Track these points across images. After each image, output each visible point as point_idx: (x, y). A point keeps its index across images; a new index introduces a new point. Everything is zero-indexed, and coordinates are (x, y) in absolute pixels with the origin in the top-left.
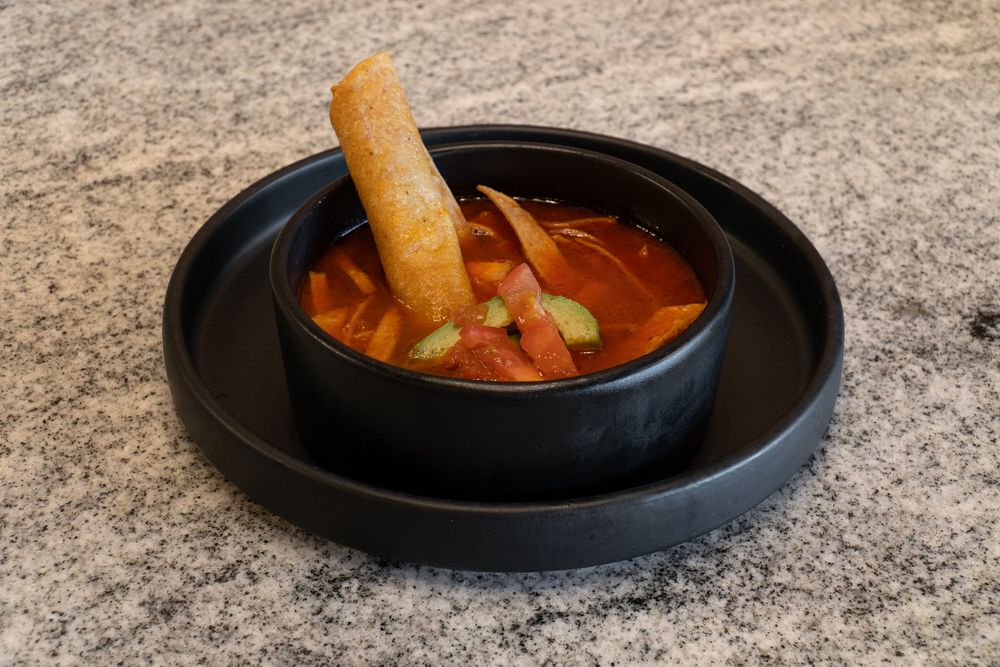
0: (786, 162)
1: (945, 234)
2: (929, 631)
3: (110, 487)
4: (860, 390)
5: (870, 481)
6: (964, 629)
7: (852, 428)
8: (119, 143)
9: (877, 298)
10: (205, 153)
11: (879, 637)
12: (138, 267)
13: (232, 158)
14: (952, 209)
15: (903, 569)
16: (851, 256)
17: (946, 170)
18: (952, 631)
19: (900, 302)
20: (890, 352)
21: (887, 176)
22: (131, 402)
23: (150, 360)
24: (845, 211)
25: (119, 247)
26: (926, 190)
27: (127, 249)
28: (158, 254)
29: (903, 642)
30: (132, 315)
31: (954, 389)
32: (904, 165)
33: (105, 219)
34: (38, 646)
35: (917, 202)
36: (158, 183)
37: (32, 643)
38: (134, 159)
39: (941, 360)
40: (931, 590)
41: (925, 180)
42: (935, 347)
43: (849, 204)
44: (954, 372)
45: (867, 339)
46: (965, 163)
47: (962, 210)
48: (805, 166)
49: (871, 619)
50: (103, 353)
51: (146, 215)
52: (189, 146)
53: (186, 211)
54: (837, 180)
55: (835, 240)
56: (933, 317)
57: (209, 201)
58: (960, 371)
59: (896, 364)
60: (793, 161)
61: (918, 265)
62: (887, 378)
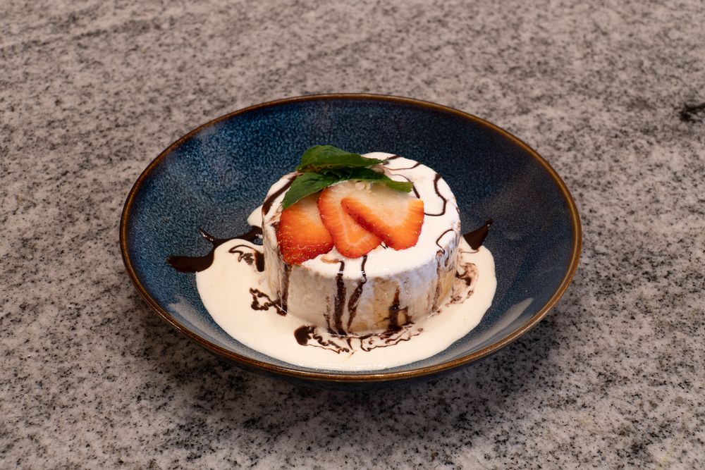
0: (553, 12)
1: (662, 56)
2: (653, 304)
3: (104, 226)
4: (605, 157)
5: (612, 213)
6: (676, 302)
7: (600, 180)
8: (97, 8)
9: (616, 98)
10: (156, 14)
11: (620, 308)
12: (114, 88)
13: (175, 17)
14: (667, 40)
15: (635, 266)
16: (598, 72)
17: (662, 15)
18: (668, 303)
19: (632, 100)
20: (625, 132)
21: (622, 20)
22: (115, 173)
23: (126, 146)
24: (594, 43)
25: (101, 76)
26: (649, 28)
27: (107, 76)
28: (128, 80)
29: (636, 311)
30: (112, 118)
31: (668, 155)
32: (634, 12)
33: (91, 58)
34: (62, 324)
35: (643, 36)
36: (125, 34)
37: (58, 322)
38: (108, 19)
39: (660, 136)
40: (655, 278)
41: (649, 22)
42: (656, 128)
43: (597, 39)
44: (668, 143)
45: (609, 124)
46: (676, 10)
47: (674, 41)
48: (567, 15)
49: (614, 297)
50: (94, 143)
51: (119, 55)
52: (145, 10)
53: (145, 53)
54: (589, 23)
55: (587, 62)
56: (655, 109)
57: (160, 45)
58: (672, 142)
59: (629, 140)
60: (558, 12)
61: (644, 76)
62: (623, 148)
